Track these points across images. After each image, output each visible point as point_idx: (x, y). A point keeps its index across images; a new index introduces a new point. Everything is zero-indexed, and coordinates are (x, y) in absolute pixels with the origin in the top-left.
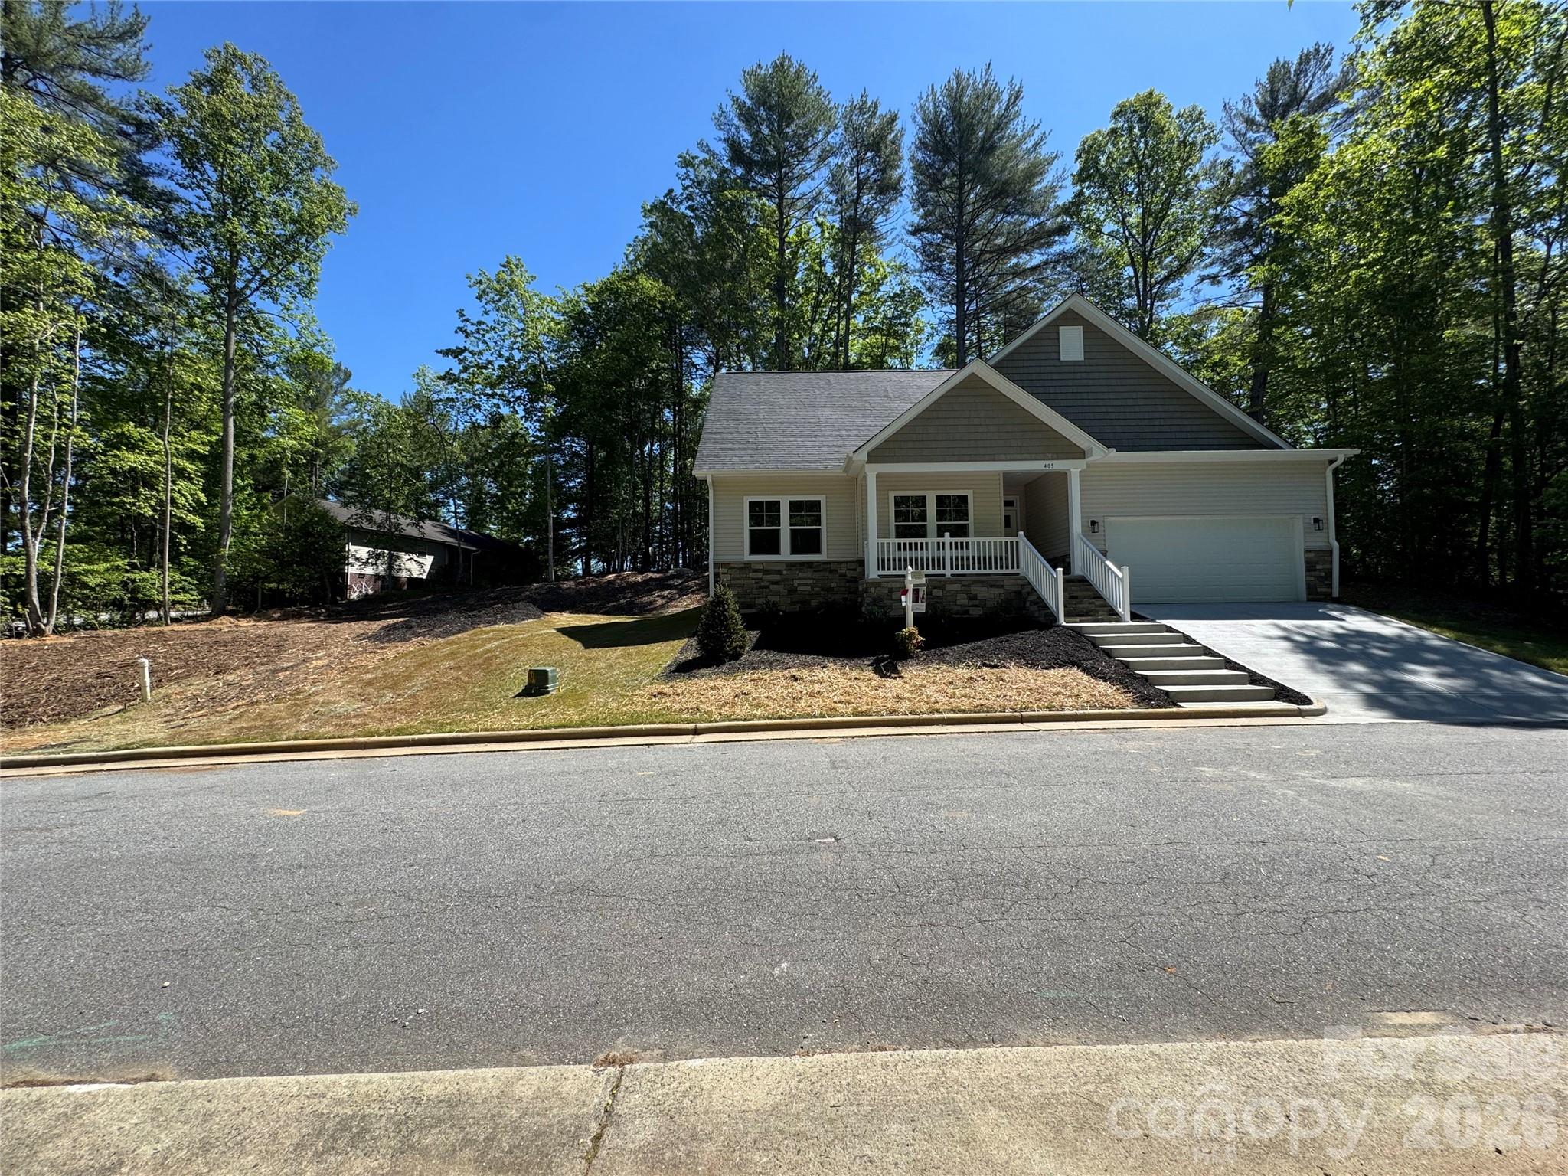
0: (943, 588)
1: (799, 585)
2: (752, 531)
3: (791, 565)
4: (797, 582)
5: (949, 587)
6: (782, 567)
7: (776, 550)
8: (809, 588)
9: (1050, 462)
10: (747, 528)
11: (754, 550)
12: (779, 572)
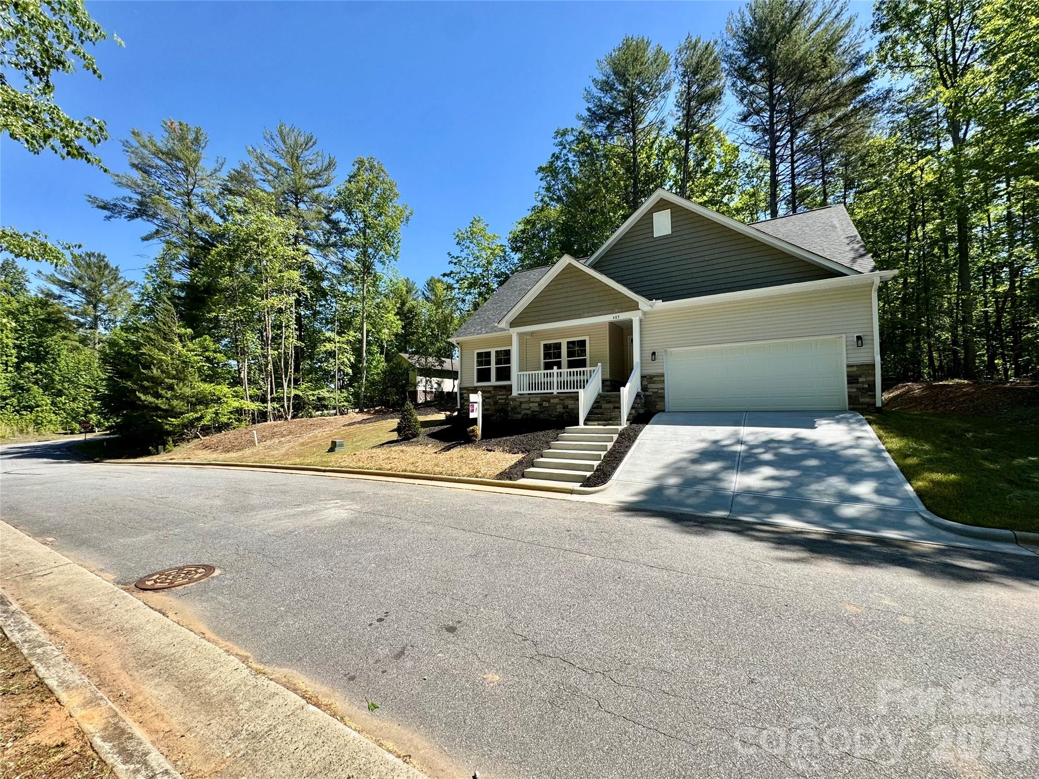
0: (549, 401)
1: (499, 399)
2: (478, 370)
3: (495, 387)
4: (498, 397)
5: (552, 401)
6: (491, 389)
7: (489, 380)
8: (504, 401)
9: (617, 315)
10: (476, 368)
11: (479, 380)
12: (490, 392)
